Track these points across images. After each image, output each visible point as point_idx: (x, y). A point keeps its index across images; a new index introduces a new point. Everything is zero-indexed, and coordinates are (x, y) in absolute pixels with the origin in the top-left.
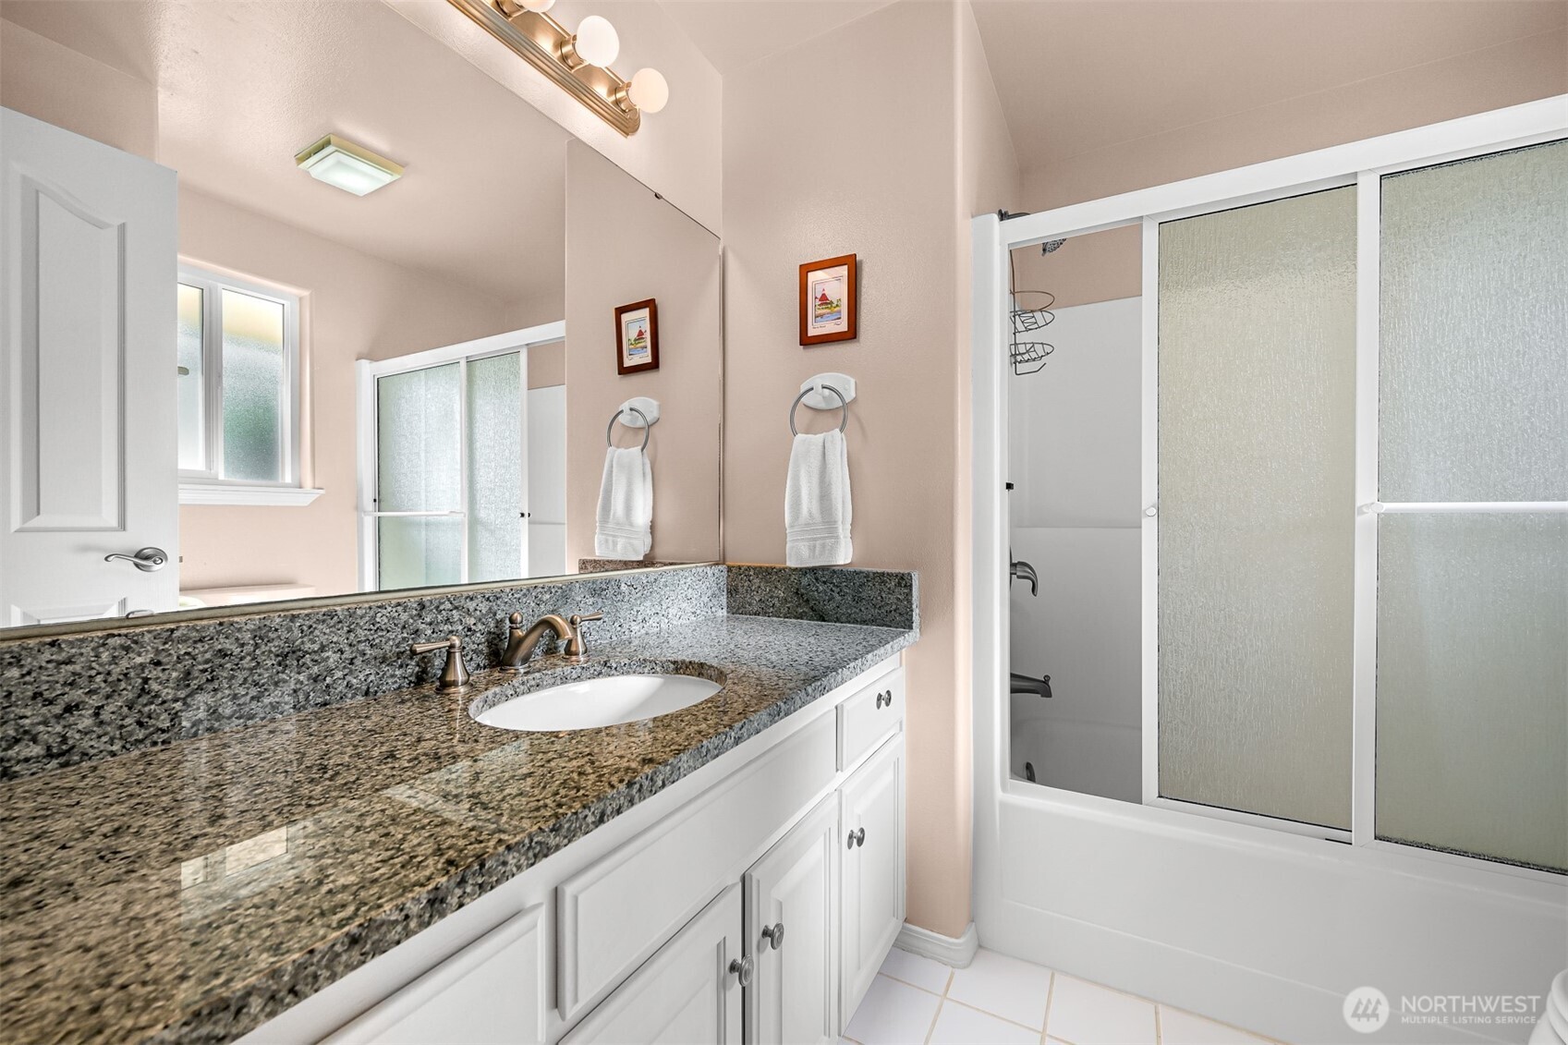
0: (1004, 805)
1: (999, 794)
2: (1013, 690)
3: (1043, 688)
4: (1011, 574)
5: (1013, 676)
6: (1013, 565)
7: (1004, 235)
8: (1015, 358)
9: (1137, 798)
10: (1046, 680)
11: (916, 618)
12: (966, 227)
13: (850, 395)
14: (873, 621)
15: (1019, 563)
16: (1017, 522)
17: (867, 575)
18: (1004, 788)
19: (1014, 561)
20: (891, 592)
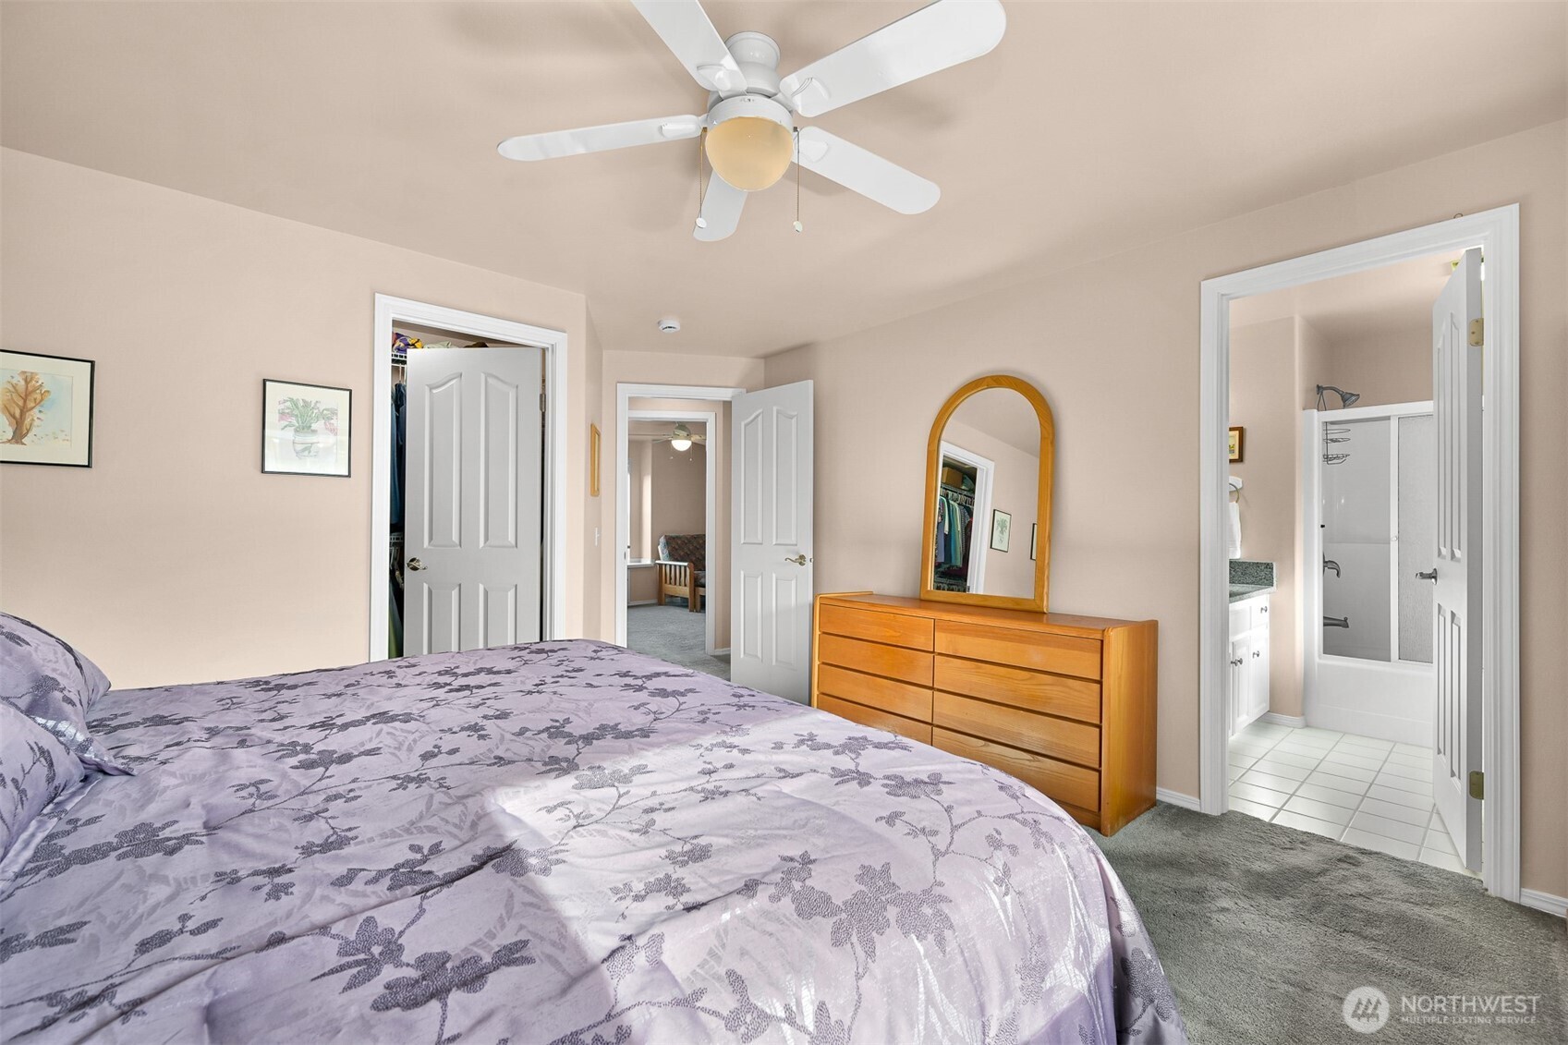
0: (1319, 665)
1: (1317, 660)
2: (1325, 625)
3: (1344, 624)
4: (1324, 567)
5: (1325, 618)
6: (1325, 562)
7: (1318, 417)
8: (1327, 458)
9: (1388, 659)
10: (1346, 619)
11: (1275, 581)
12: (1300, 414)
13: (1239, 486)
14: (1253, 583)
15: (1330, 561)
16: (1327, 540)
17: (1249, 563)
18: (1320, 658)
19: (1326, 560)
20: (1262, 571)
